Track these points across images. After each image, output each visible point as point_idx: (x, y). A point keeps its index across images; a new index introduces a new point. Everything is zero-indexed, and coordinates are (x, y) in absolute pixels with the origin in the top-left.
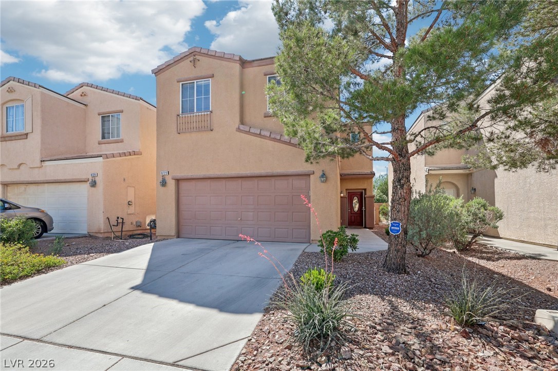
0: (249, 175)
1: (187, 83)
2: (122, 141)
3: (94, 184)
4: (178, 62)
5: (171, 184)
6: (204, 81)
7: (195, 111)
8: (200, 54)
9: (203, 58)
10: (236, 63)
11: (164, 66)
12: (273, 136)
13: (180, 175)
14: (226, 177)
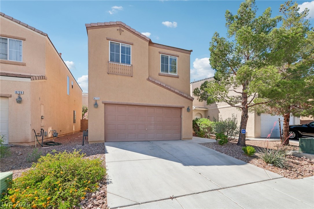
0: (154, 105)
1: (114, 43)
2: (24, 65)
3: (19, 101)
4: (107, 26)
5: (102, 106)
6: (126, 45)
7: (120, 62)
8: (124, 28)
9: (126, 31)
10: (147, 42)
11: (96, 25)
12: (167, 87)
13: (108, 101)
14: (141, 105)
